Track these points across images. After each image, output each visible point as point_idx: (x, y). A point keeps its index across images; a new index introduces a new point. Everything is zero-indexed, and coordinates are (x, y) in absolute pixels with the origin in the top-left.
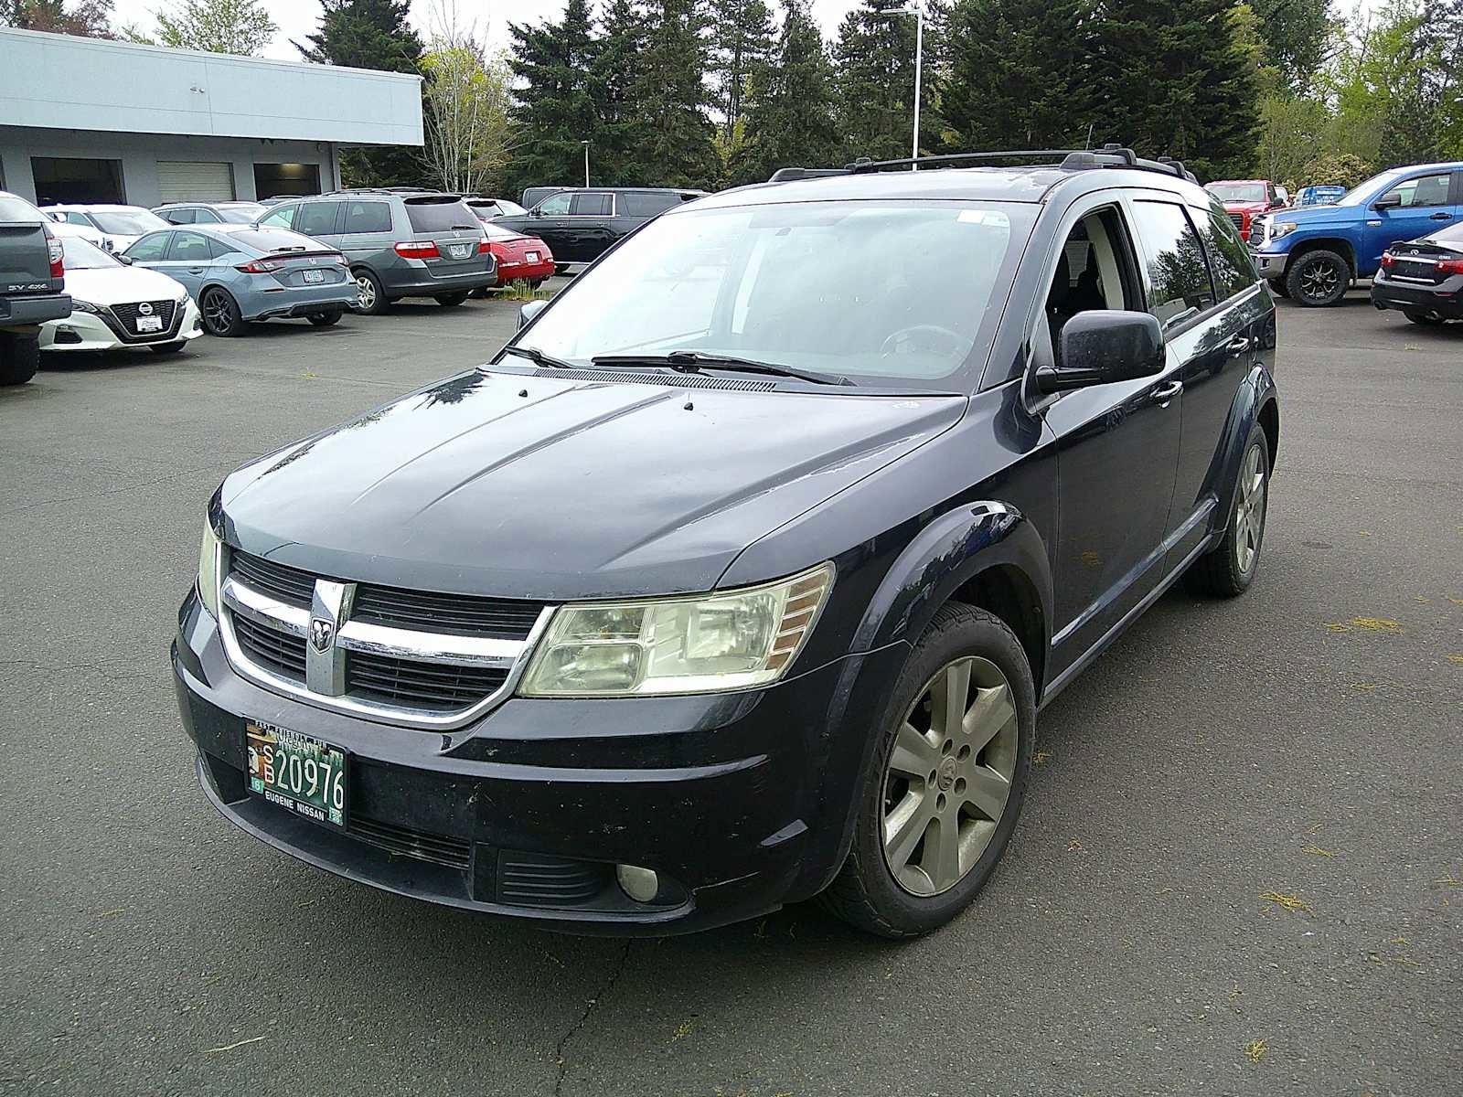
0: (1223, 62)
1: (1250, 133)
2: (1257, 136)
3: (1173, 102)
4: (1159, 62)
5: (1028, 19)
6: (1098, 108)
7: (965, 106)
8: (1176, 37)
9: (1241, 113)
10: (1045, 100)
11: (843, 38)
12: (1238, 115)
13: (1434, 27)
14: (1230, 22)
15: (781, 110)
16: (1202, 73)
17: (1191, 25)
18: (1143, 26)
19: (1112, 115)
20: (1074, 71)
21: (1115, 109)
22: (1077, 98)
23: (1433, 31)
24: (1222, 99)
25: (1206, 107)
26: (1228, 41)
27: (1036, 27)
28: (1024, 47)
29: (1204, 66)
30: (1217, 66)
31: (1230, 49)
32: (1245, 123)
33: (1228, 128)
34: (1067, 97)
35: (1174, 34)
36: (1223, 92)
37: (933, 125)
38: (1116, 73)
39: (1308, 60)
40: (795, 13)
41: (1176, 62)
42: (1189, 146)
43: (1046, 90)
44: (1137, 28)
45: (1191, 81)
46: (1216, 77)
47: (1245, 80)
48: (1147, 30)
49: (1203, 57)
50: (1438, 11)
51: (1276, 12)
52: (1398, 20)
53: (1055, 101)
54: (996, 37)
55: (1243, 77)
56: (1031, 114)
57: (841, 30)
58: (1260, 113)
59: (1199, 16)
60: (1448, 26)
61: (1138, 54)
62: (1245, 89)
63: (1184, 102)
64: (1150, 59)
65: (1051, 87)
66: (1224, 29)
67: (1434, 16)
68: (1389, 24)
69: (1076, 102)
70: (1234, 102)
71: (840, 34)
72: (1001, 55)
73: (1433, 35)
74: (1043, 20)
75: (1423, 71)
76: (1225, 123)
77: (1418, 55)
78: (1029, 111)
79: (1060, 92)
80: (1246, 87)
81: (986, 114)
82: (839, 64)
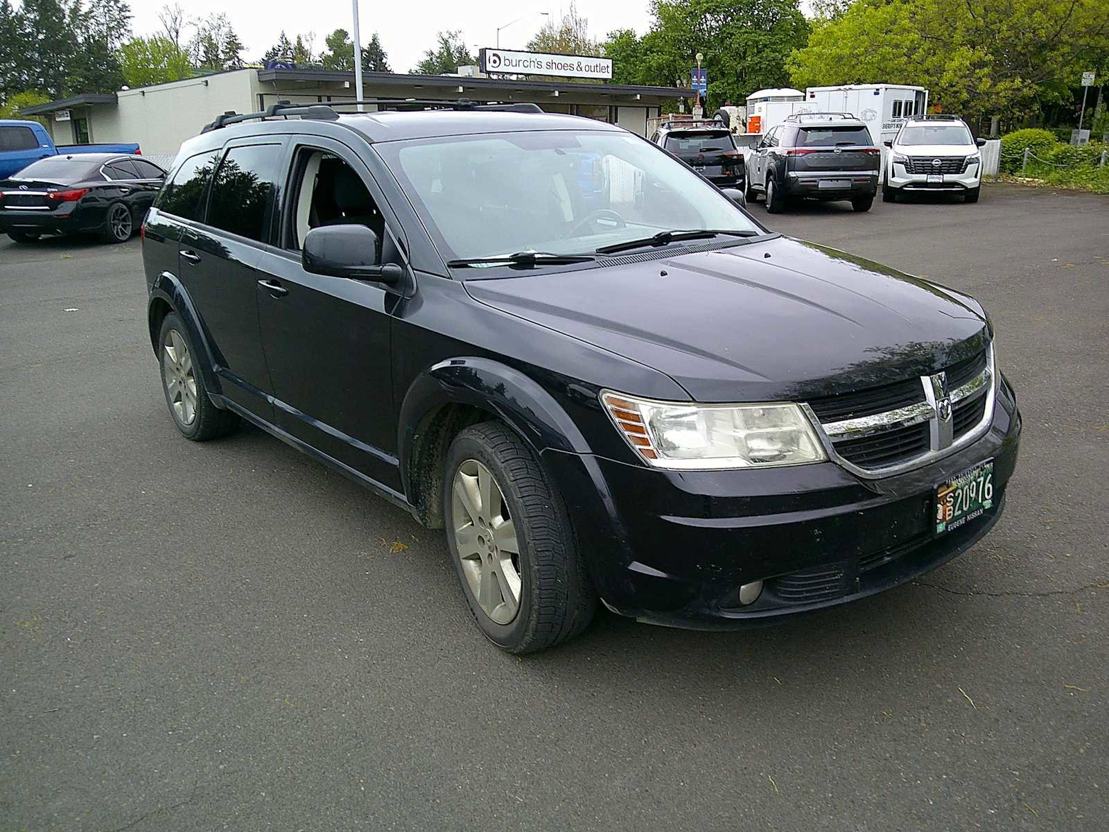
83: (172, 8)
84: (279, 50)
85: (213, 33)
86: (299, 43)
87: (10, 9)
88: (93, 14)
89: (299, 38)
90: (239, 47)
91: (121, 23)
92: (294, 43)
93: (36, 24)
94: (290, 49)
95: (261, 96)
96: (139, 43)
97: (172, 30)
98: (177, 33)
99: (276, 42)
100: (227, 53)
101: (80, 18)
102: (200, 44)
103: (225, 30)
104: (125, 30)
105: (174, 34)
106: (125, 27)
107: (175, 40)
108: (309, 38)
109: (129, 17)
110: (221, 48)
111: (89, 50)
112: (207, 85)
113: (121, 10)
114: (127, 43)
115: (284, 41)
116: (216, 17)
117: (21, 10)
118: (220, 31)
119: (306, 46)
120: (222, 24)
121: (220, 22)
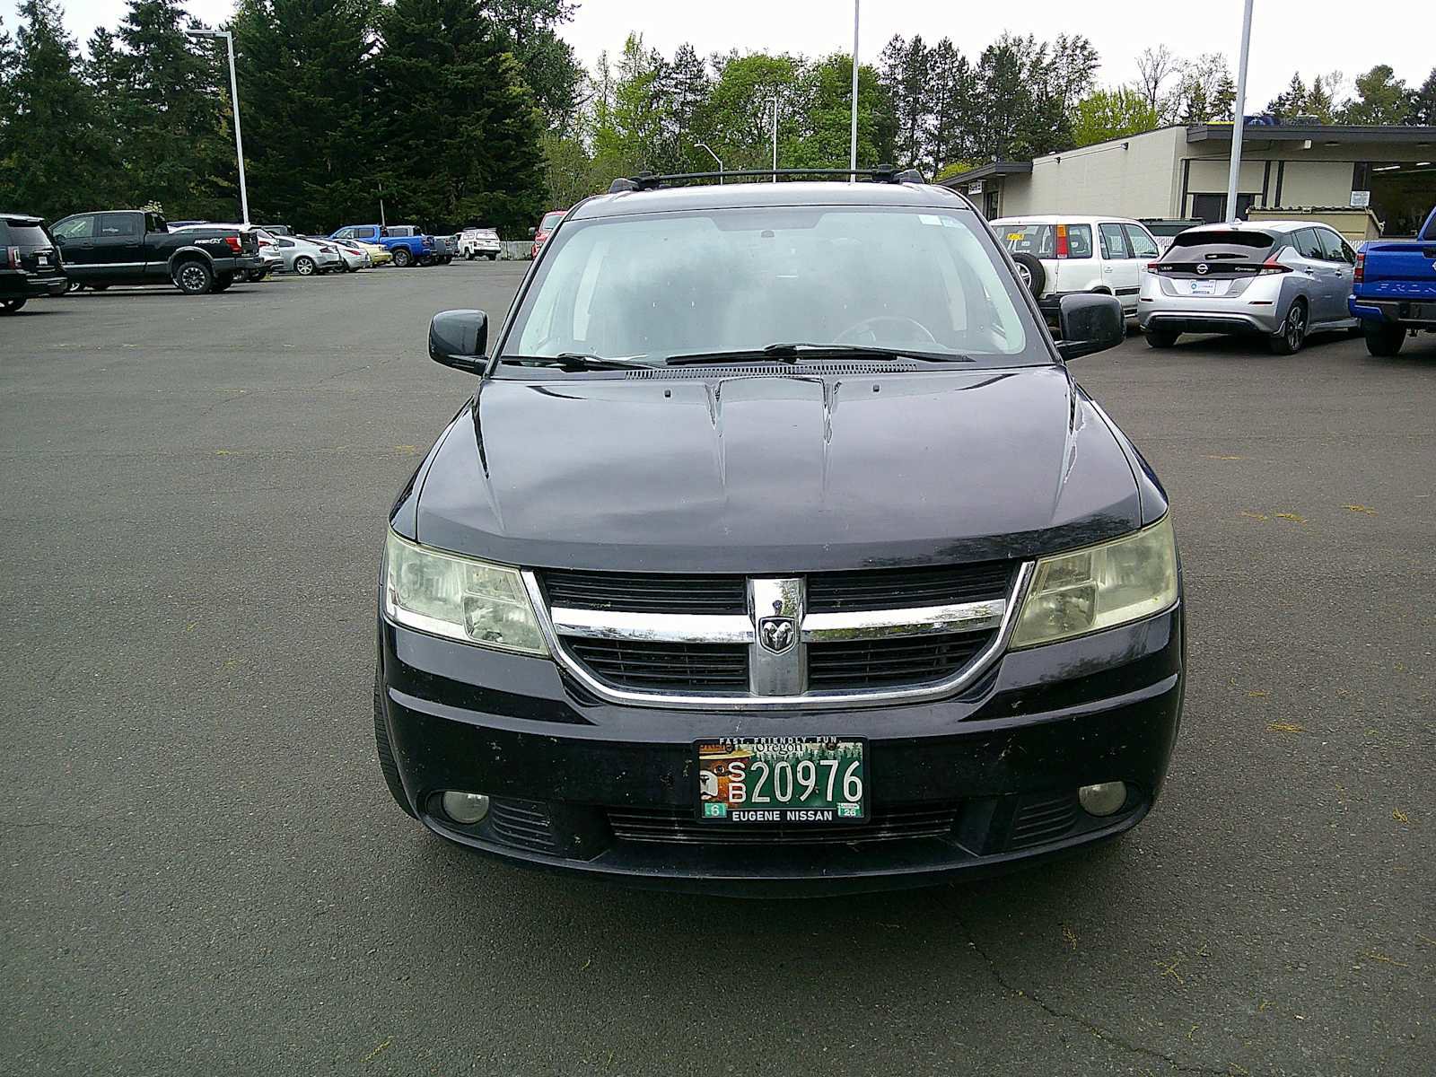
0: (505, 102)
1: (535, 168)
2: (542, 170)
3: (465, 138)
4: (447, 100)
5: (312, 50)
6: (394, 141)
7: (256, 134)
8: (459, 76)
9: (527, 150)
10: (340, 131)
11: (95, 55)
12: (524, 152)
13: (663, 82)
14: (503, 67)
15: (41, 130)
16: (487, 111)
17: (473, 66)
18: (427, 64)
19: (408, 148)
20: (365, 104)
21: (410, 142)
22: (372, 130)
23: (663, 85)
24: (507, 136)
25: (496, 143)
26: (506, 83)
27: (322, 59)
28: (312, 77)
29: (489, 104)
30: (500, 105)
31: (508, 90)
32: (532, 158)
33: (517, 164)
34: (363, 129)
35: (457, 73)
36: (508, 130)
37: (225, 153)
38: (406, 108)
39: (564, 103)
40: (41, 23)
41: (464, 100)
42: (485, 179)
43: (341, 122)
44: (421, 65)
45: (479, 118)
46: (498, 116)
47: (525, 119)
48: (431, 68)
49: (486, 97)
50: (664, 70)
51: (532, 59)
52: (637, 74)
53: (350, 132)
54: (280, 65)
55: (524, 117)
56: (328, 144)
57: (92, 47)
58: (543, 150)
59: (477, 58)
60: (674, 83)
61: (424, 90)
62: (527, 128)
63: (474, 138)
64: (438, 96)
65: (346, 118)
66: (500, 71)
67: (662, 74)
68: (629, 77)
69: (372, 134)
70: (519, 139)
71: (91, 51)
72: (288, 84)
73: (665, 89)
74: (328, 52)
75: (661, 119)
76: (513, 159)
77: (655, 105)
78: (326, 140)
79: (355, 123)
80: (529, 125)
81: (281, 143)
82: (95, 83)
83: (1155, 52)
84: (1287, 100)
85: (1201, 81)
86: (1318, 88)
87: (966, 67)
88: (1055, 66)
89: (1318, 81)
90: (1233, 97)
91: (1083, 74)
92: (1309, 87)
93: (990, 82)
94: (1303, 97)
95: (1187, 161)
96: (1100, 98)
97: (1150, 80)
98: (1156, 83)
99: (1285, 88)
100: (1216, 105)
101: (1041, 71)
102: (1182, 96)
103: (1219, 75)
104: (1088, 82)
105: (1152, 85)
106: (1088, 79)
107: (1152, 91)
108: (1332, 81)
109: (1094, 67)
110: (1208, 100)
111: (1040, 110)
112: (1126, 149)
113: (1086, 59)
114: (1086, 98)
115: (1296, 85)
116: (1210, 58)
117: (977, 68)
118: (1212, 77)
119: (1326, 91)
120: (1214, 68)
121: (1212, 66)
